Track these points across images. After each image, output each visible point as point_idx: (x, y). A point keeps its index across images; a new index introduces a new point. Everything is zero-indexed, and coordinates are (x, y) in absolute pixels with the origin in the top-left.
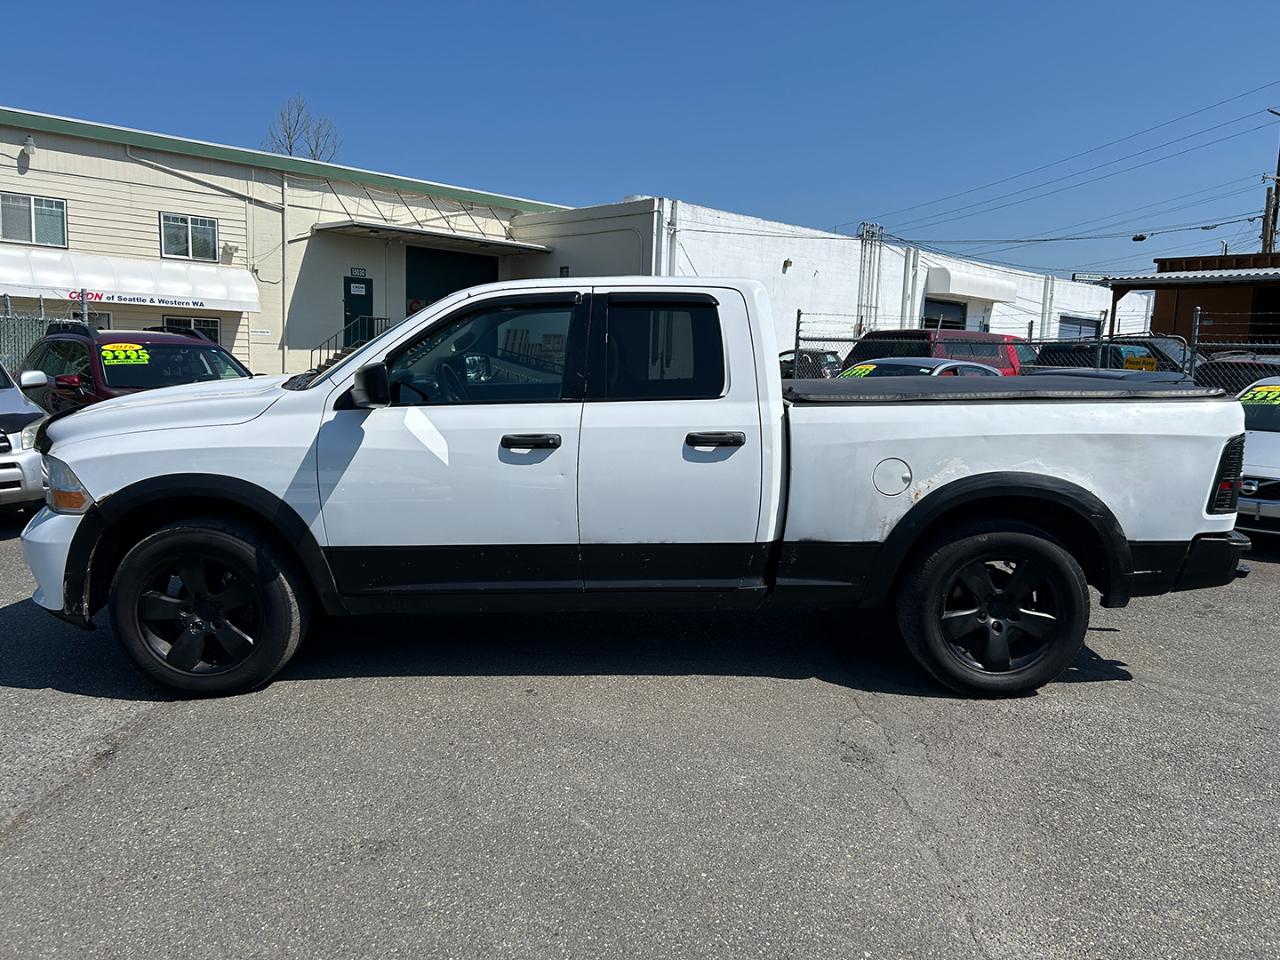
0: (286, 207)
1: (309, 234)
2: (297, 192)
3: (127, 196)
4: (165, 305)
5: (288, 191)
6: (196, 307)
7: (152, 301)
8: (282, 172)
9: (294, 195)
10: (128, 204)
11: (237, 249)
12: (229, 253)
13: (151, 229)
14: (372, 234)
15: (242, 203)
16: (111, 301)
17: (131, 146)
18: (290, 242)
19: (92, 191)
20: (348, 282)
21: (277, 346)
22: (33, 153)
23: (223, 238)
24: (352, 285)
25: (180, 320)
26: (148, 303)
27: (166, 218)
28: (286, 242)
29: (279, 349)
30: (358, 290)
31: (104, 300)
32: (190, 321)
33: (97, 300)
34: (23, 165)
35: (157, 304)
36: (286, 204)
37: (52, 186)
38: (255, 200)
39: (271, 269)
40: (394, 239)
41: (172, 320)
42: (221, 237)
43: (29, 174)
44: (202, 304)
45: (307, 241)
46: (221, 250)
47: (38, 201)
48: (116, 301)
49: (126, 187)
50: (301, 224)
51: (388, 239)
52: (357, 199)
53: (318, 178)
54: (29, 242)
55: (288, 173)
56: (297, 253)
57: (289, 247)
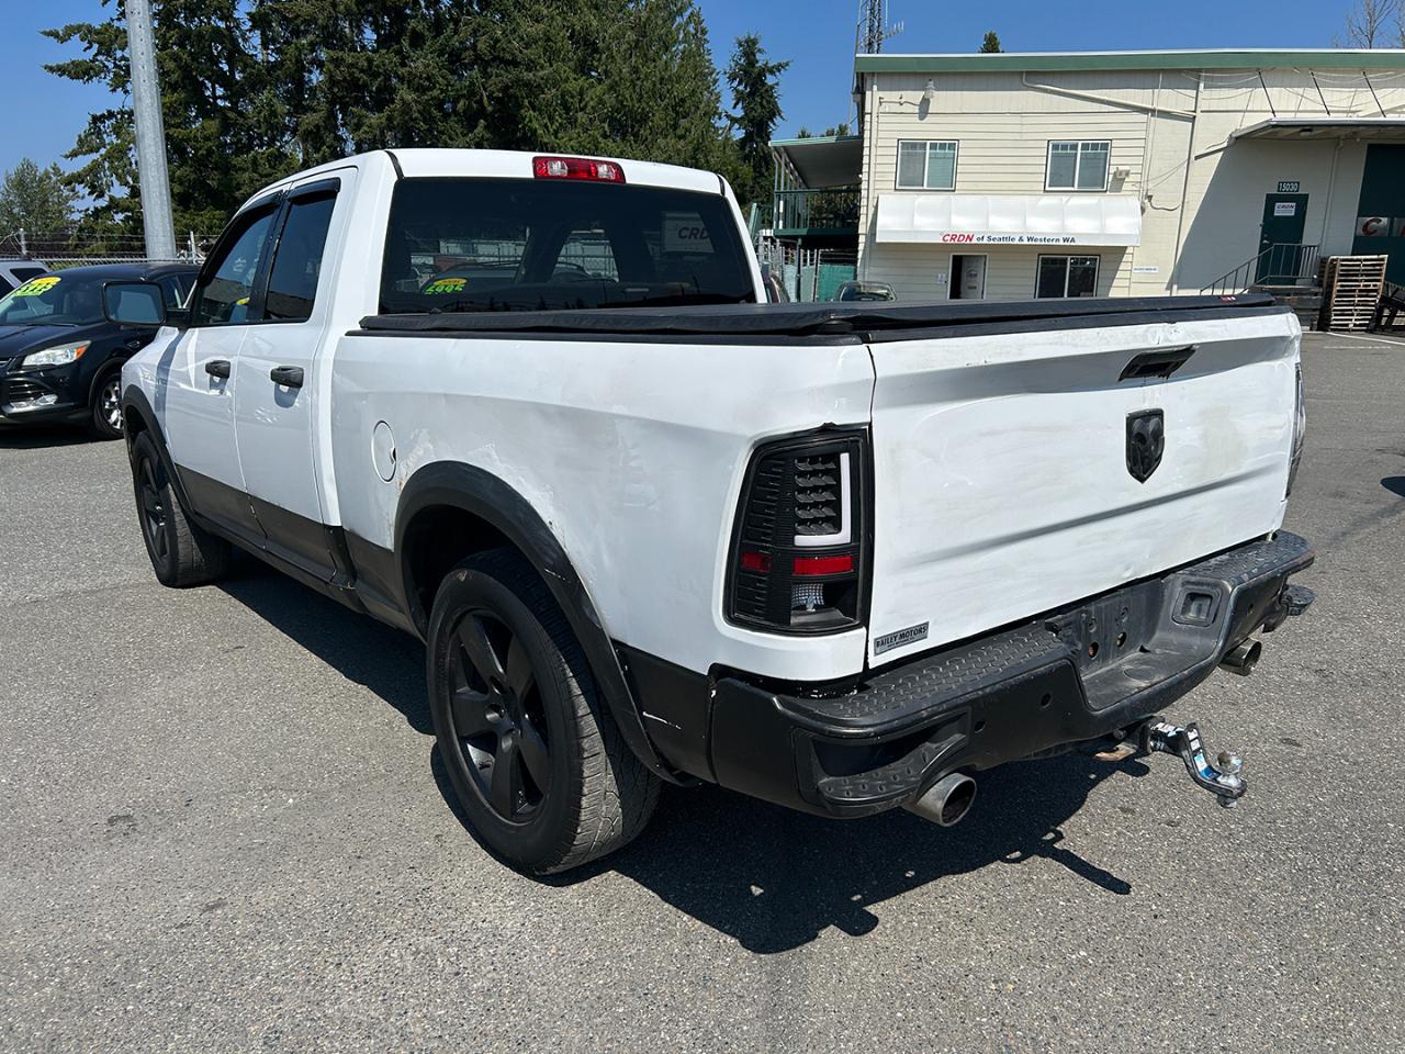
0: (1198, 114)
1: (1225, 145)
2: (1216, 93)
3: (1018, 128)
4: (1034, 243)
5: (1204, 93)
6: (1066, 243)
7: (1021, 239)
8: (1200, 70)
9: (1211, 97)
10: (1017, 137)
11: (1127, 173)
12: (1119, 179)
13: (1038, 161)
14: (1303, 134)
15: (1144, 117)
16: (981, 242)
17: (1028, 73)
18: (1197, 158)
19: (984, 128)
20: (1271, 200)
21: (1165, 286)
22: (932, 97)
23: (1116, 163)
24: (1277, 204)
25: (1056, 260)
26: (1016, 242)
27: (1056, 147)
28: (1193, 157)
29: (1167, 289)
30: (1285, 210)
31: (974, 241)
32: (1066, 259)
33: (968, 242)
34: (924, 110)
35: (1026, 242)
36: (1199, 110)
37: (944, 127)
38: (1159, 111)
39: (1167, 194)
40: (1347, 138)
41: (1048, 259)
42: (1114, 161)
43: (928, 119)
44: (1073, 240)
45: (1221, 153)
46: (1111, 176)
47: (933, 146)
48: (985, 241)
49: (1017, 119)
50: (1216, 131)
51: (1338, 138)
52: (1300, 90)
53: (1248, 70)
54: (921, 188)
55: (1207, 70)
56: (1207, 170)
57: (1195, 164)
